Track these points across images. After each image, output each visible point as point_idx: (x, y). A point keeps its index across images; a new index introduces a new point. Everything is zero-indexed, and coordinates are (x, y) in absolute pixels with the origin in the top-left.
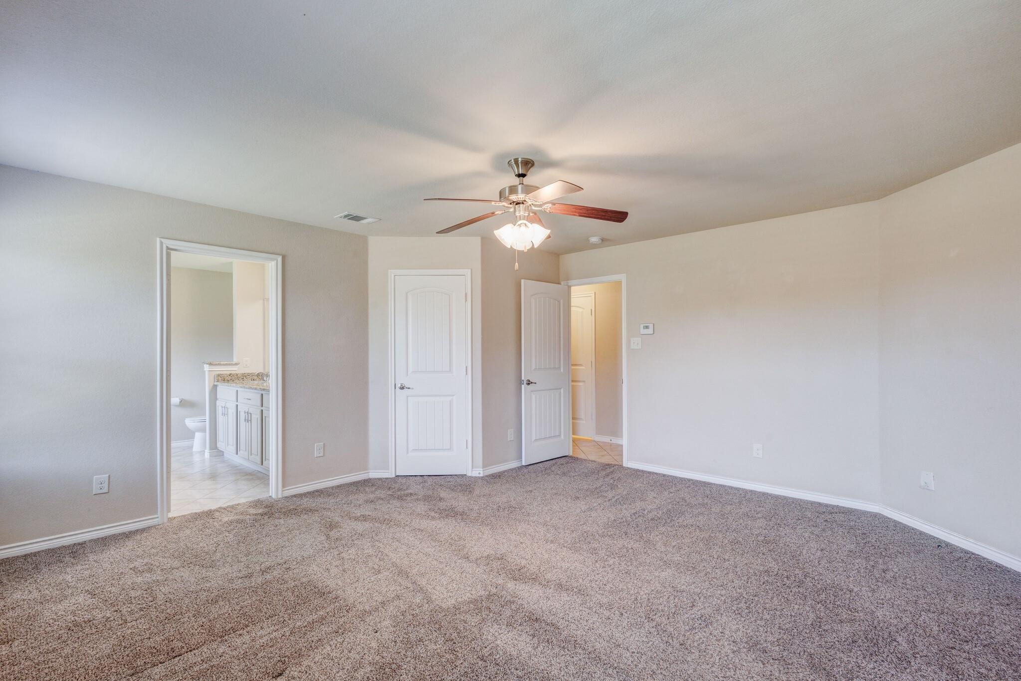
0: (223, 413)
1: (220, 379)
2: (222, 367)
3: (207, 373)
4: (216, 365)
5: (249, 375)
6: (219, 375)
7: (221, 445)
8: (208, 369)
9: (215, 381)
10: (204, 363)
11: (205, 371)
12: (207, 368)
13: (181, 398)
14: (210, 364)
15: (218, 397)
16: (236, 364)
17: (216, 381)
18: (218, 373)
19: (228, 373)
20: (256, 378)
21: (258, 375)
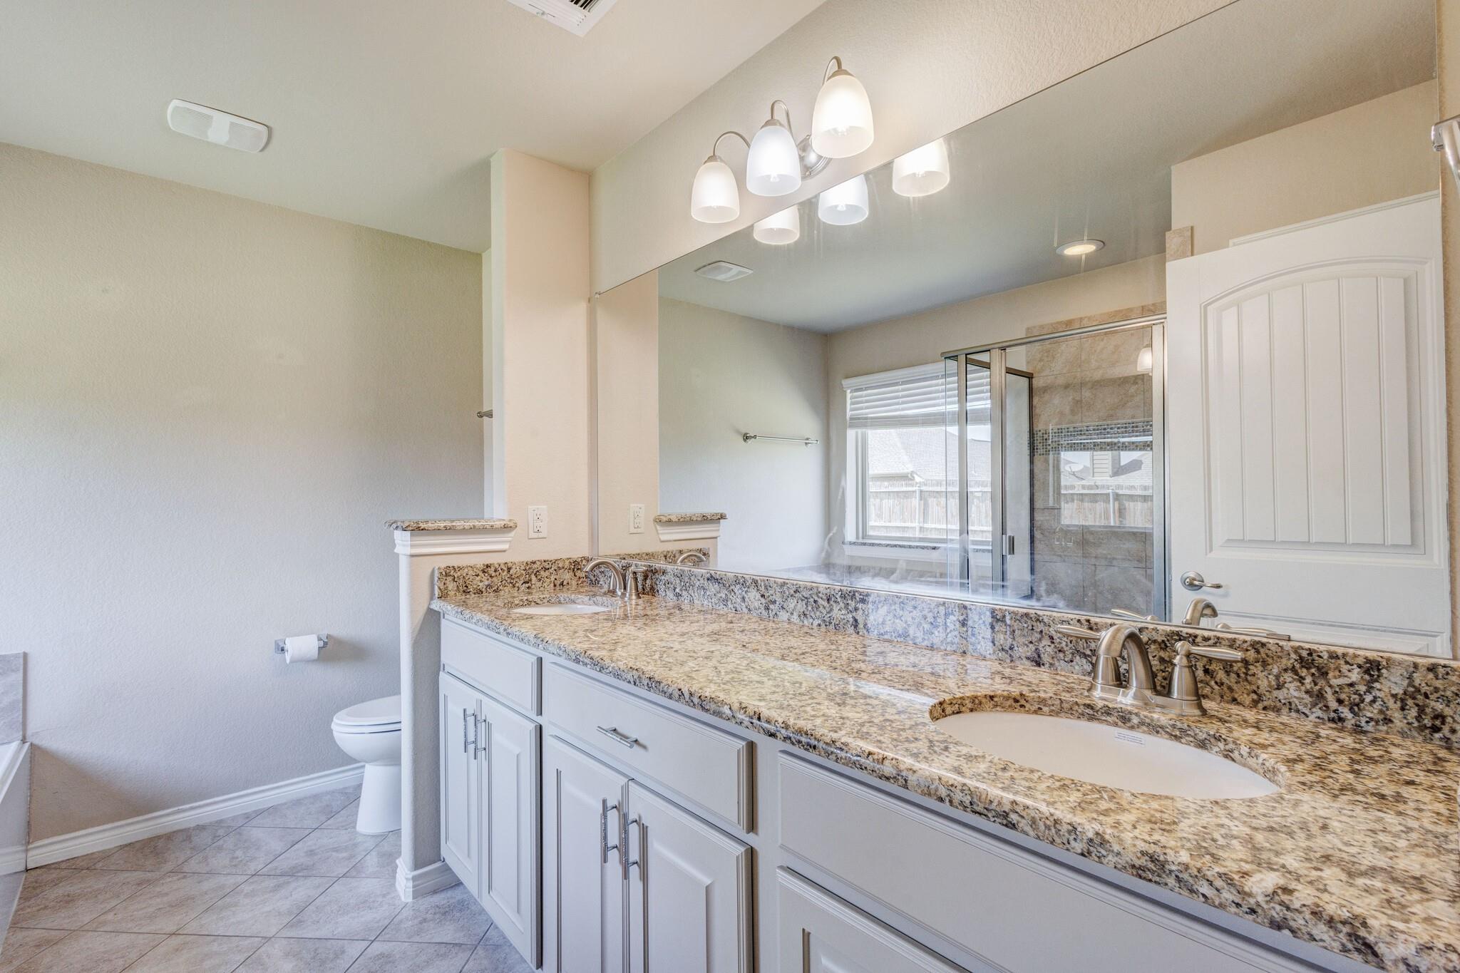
0: (471, 738)
1: (451, 586)
2: (462, 539)
3: (404, 564)
4: (438, 531)
5: (547, 566)
6: (447, 573)
7: (455, 853)
8: (409, 551)
9: (432, 598)
10: (394, 524)
11: (397, 555)
12: (403, 543)
13: (324, 633)
14: (417, 530)
15: (444, 659)
16: (506, 528)
17: (437, 592)
18: (443, 566)
19: (480, 561)
20: (567, 576)
21: (575, 566)
